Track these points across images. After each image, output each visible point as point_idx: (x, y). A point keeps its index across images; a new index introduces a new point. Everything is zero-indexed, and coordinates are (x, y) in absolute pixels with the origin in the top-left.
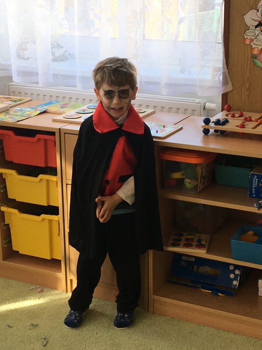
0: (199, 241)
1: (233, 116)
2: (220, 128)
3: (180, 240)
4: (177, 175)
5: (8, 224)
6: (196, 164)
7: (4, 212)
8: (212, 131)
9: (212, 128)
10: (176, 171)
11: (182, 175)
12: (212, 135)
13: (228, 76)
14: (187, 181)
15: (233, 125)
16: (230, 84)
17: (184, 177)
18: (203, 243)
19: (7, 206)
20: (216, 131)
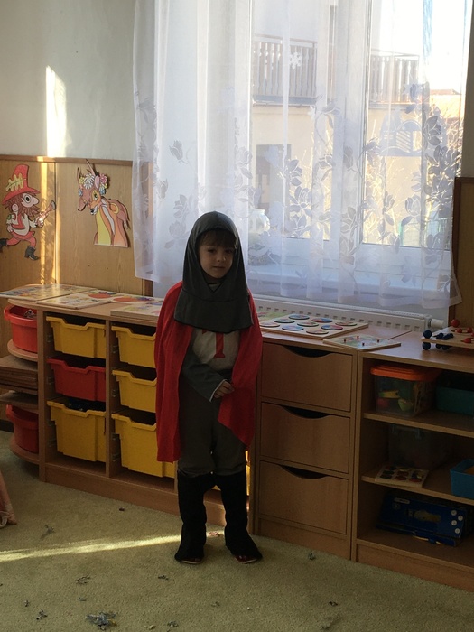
0: (415, 475)
1: (460, 332)
2: (442, 342)
3: (392, 473)
4: (389, 395)
6: (413, 382)
8: (433, 346)
9: (433, 342)
10: (389, 390)
11: (397, 394)
12: (433, 350)
13: (456, 287)
14: (401, 402)
15: (458, 340)
16: (459, 295)
17: (397, 397)
18: (418, 477)
20: (438, 346)
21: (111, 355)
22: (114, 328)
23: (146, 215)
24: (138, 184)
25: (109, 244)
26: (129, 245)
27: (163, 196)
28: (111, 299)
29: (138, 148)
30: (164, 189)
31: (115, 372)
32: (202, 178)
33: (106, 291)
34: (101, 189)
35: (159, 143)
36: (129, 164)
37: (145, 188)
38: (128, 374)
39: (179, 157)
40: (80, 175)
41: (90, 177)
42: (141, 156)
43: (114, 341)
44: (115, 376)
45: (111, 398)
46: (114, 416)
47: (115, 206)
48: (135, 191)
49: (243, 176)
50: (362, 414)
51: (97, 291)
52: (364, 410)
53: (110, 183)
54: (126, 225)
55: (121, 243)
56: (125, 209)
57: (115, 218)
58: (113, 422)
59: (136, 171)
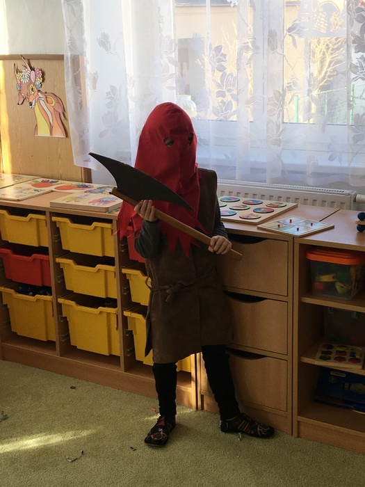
0: (353, 354)
3: (331, 353)
4: (326, 278)
5: (132, 331)
6: (350, 266)
7: (127, 317)
10: (326, 274)
11: (333, 278)
14: (338, 286)
17: (334, 280)
18: (357, 357)
19: (130, 311)
21: (53, 243)
22: (54, 219)
23: (80, 105)
24: (70, 77)
25: (48, 135)
26: (67, 135)
27: (94, 87)
28: (52, 188)
29: (67, 41)
30: (95, 80)
31: (58, 260)
32: (131, 68)
33: (49, 179)
34: (38, 83)
35: (87, 36)
36: (61, 58)
37: (77, 80)
38: (70, 262)
39: (107, 50)
40: (18, 71)
41: (26, 72)
42: (71, 50)
43: (56, 231)
44: (59, 263)
45: (57, 284)
46: (61, 300)
47: (51, 99)
48: (69, 84)
49: (170, 64)
50: (300, 299)
51: (40, 180)
52: (301, 295)
53: (46, 77)
54: (62, 116)
55: (59, 134)
56: (60, 101)
57: (52, 110)
58: (59, 305)
59: (68, 63)
